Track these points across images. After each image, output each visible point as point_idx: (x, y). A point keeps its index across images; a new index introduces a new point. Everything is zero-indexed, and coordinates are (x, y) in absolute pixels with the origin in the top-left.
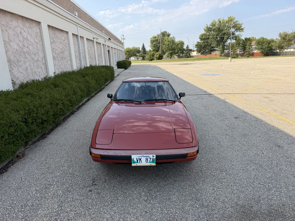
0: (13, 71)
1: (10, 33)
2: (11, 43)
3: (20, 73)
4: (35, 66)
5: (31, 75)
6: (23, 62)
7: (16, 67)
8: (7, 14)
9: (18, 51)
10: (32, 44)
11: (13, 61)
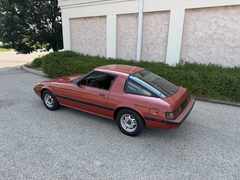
0: (188, 53)
1: (197, 24)
2: (196, 32)
3: (198, 55)
4: (226, 52)
5: (215, 59)
6: (205, 47)
7: (194, 51)
8: (201, 10)
9: (204, 38)
10: (233, 31)
11: (192, 46)
